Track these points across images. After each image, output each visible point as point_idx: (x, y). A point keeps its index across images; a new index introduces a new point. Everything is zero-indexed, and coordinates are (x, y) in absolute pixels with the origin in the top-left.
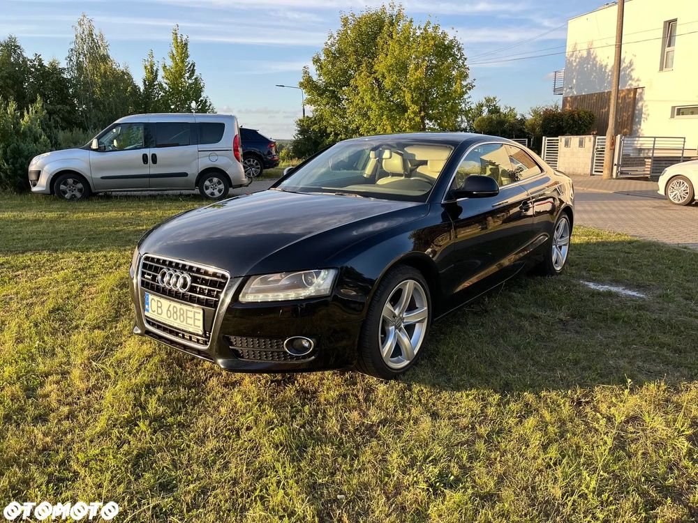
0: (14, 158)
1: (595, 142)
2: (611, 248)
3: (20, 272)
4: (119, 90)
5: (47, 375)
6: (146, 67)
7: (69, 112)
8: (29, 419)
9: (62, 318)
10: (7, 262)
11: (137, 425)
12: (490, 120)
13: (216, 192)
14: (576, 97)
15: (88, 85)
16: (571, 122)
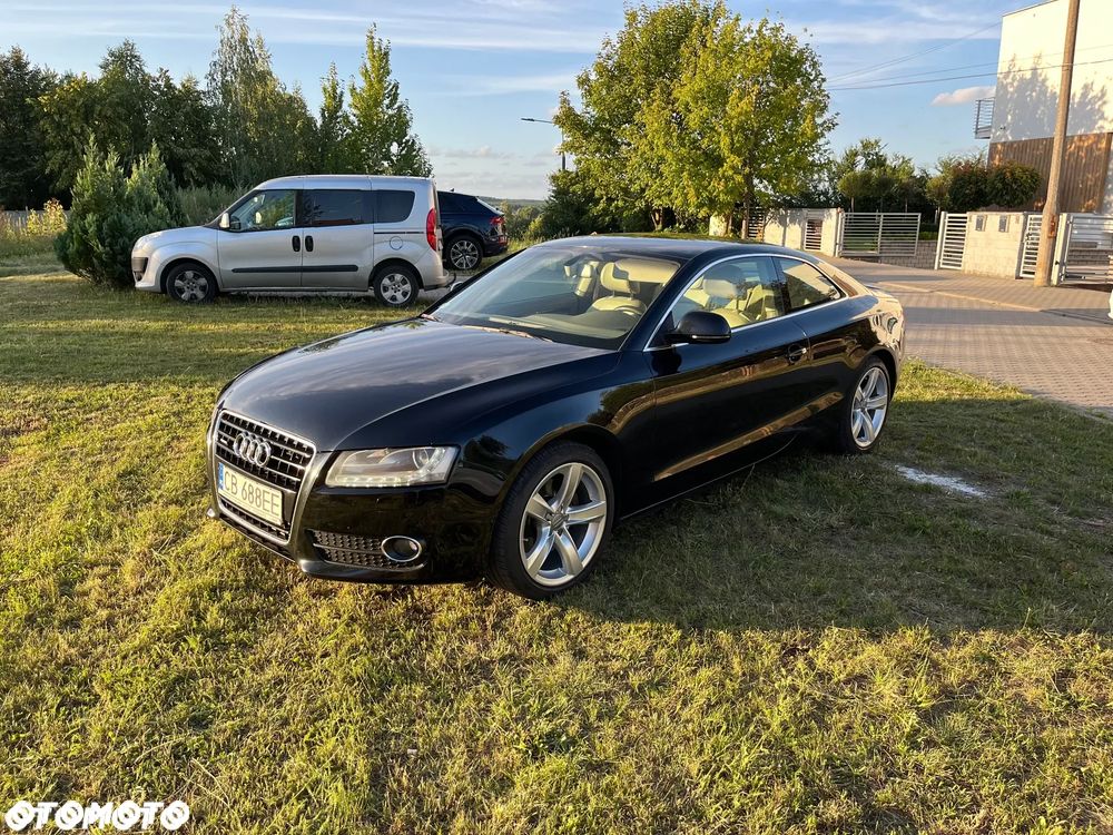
0: (113, 237)
1: (1025, 224)
2: (978, 411)
3: (93, 414)
4: (282, 126)
5: (93, 565)
6: (325, 89)
7: (209, 160)
8: (56, 623)
9: (133, 484)
10: (79, 399)
11: (185, 641)
12: (866, 179)
13: (399, 295)
14: (1012, 143)
15: (239, 117)
16: (1000, 185)
